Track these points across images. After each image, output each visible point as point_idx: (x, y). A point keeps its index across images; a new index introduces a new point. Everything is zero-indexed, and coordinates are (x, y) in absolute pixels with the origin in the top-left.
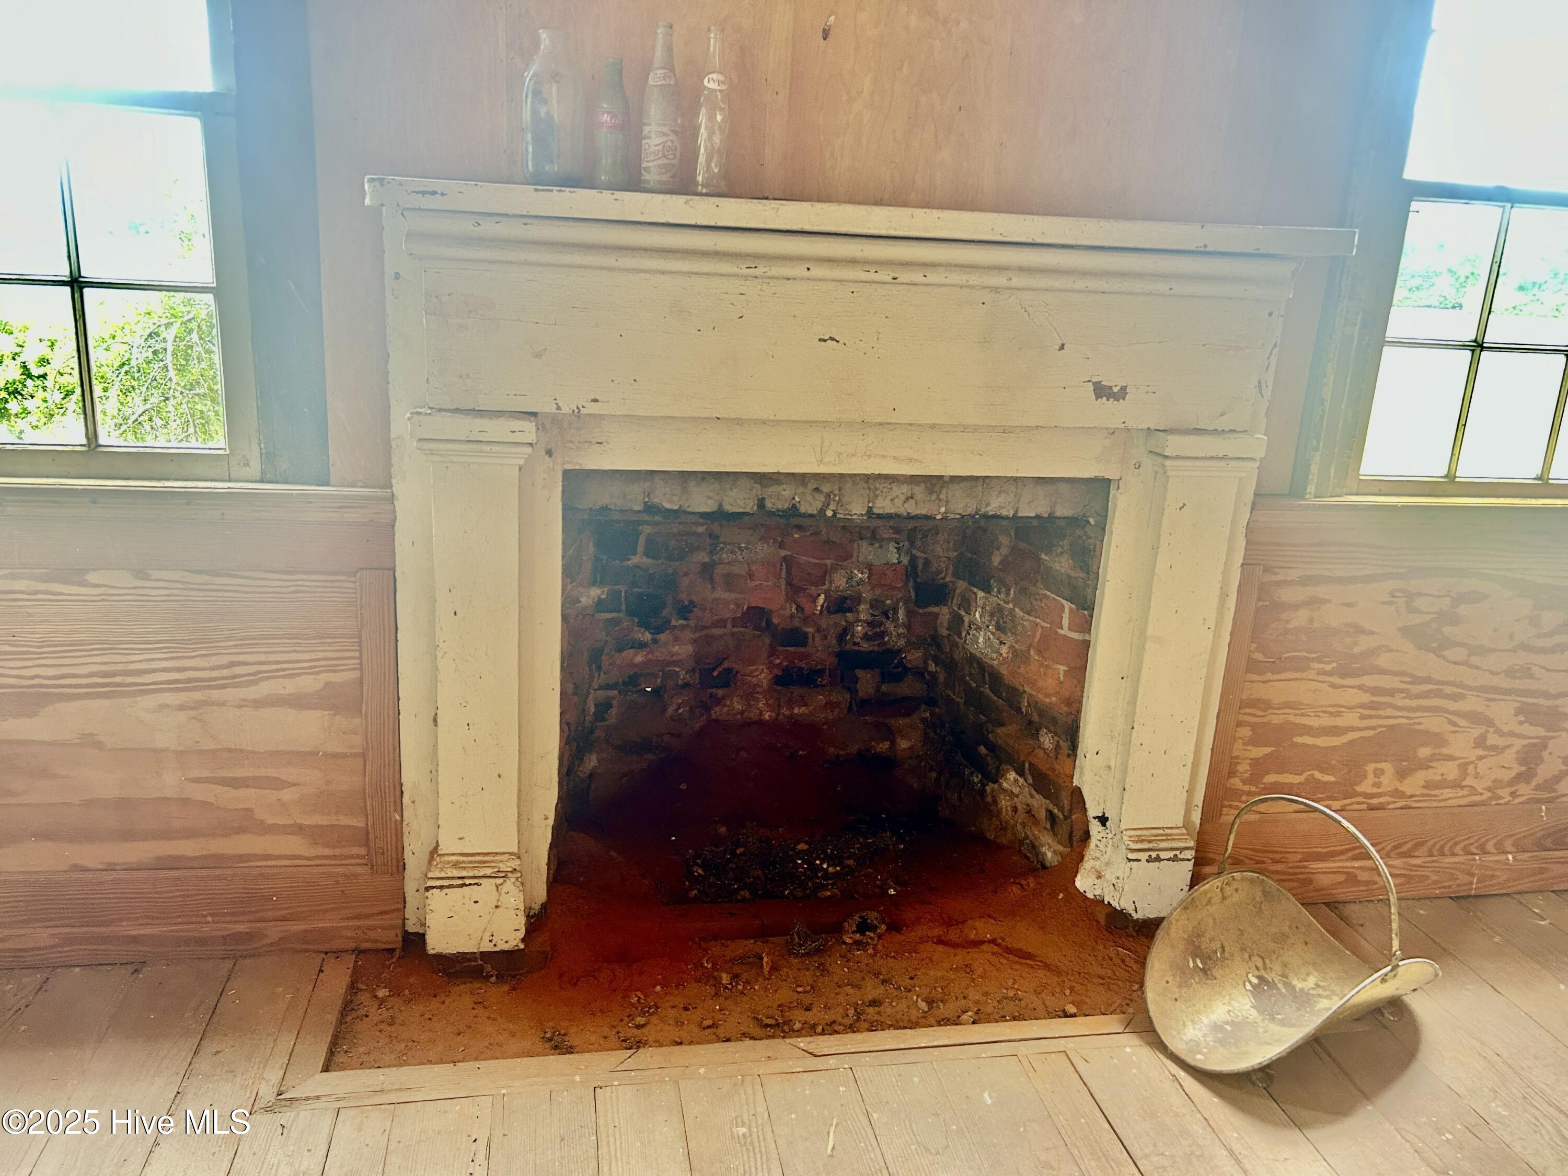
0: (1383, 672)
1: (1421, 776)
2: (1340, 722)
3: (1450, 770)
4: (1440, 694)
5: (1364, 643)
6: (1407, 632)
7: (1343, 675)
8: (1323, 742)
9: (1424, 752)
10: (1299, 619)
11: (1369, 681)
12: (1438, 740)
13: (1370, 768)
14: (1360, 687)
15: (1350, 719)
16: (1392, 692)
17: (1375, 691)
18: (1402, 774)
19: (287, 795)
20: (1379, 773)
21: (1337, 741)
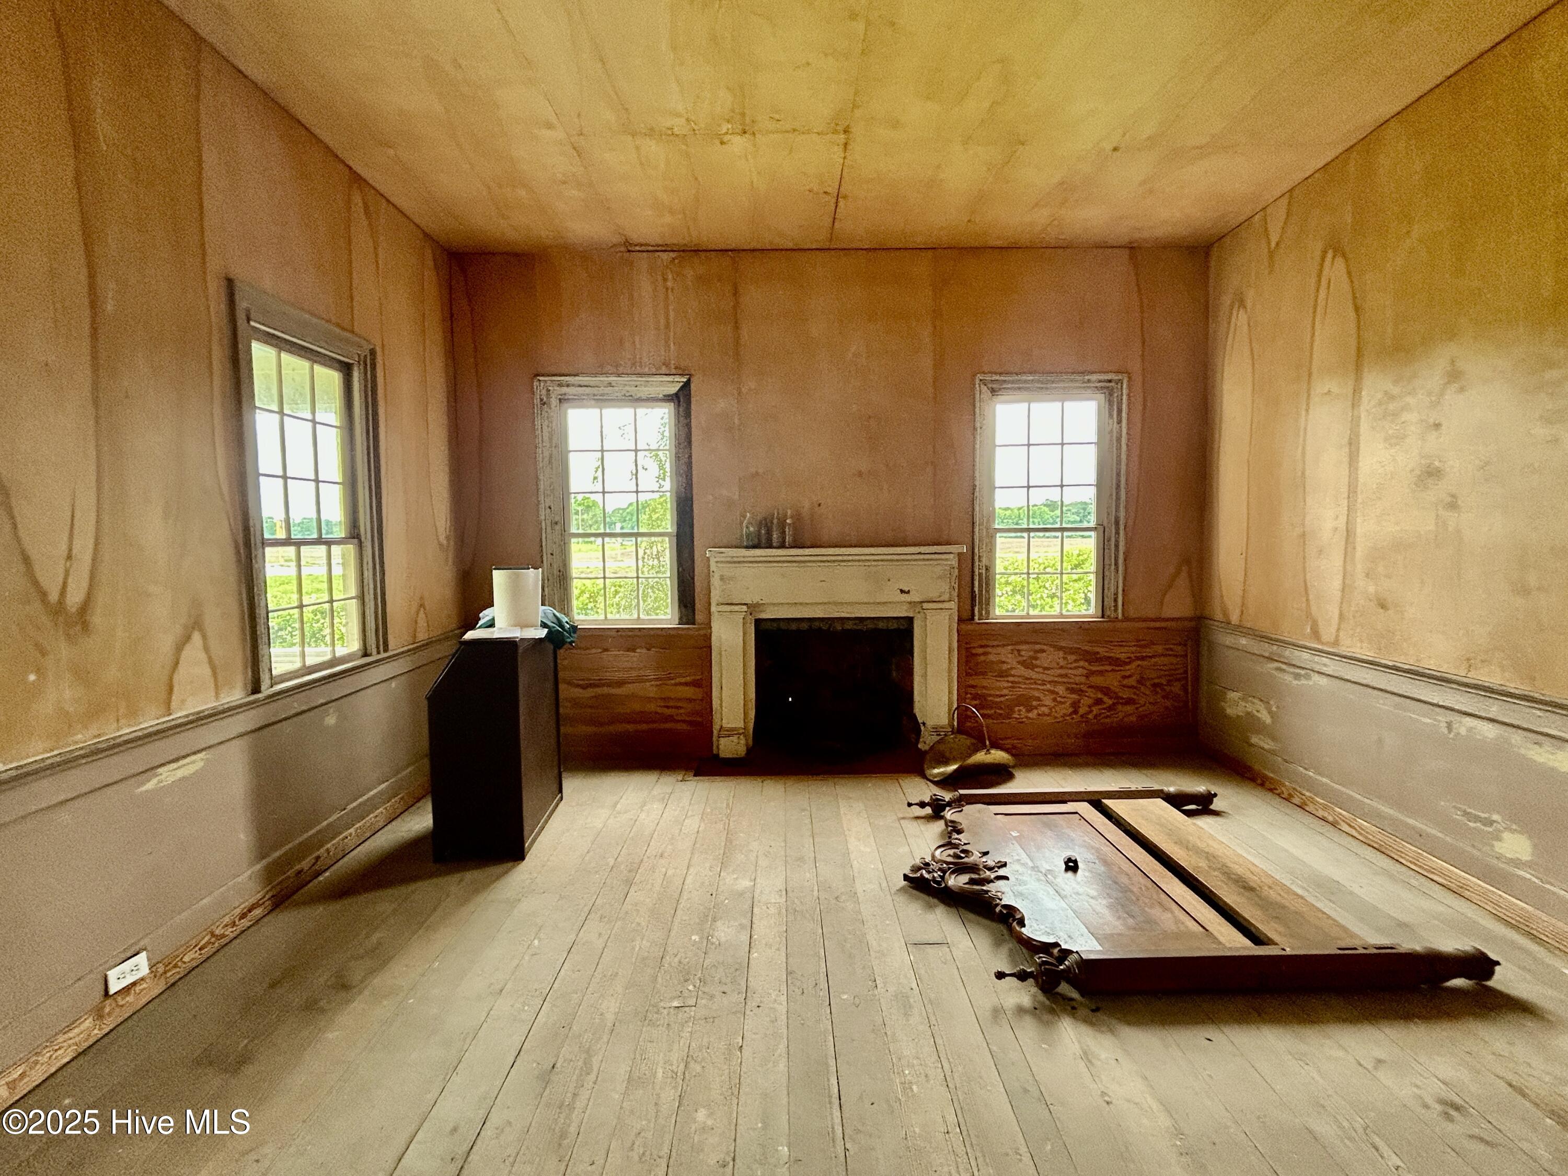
0: (1014, 676)
1: (1035, 712)
2: (1003, 693)
3: (1045, 710)
4: (1036, 683)
5: (1005, 667)
6: (1019, 662)
7: (1001, 677)
8: (998, 700)
9: (1034, 703)
10: (982, 658)
11: (1011, 679)
12: (1039, 699)
13: (1017, 709)
14: (1008, 681)
15: (1005, 692)
16: (1019, 683)
17: (1012, 682)
18: (1029, 711)
19: (682, 711)
20: (1020, 711)
21: (1002, 699)
